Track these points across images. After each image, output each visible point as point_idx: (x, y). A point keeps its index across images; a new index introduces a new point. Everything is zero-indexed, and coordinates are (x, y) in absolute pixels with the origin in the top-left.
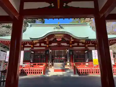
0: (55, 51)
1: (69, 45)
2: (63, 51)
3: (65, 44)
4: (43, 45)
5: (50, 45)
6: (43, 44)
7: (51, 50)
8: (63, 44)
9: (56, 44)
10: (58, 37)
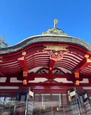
0: (42, 95)
1: (71, 82)
2: (60, 95)
3: (64, 80)
4: (13, 80)
5: (30, 82)
6: (16, 78)
7: (32, 91)
8: (58, 80)
9: (43, 80)
10: (54, 52)
